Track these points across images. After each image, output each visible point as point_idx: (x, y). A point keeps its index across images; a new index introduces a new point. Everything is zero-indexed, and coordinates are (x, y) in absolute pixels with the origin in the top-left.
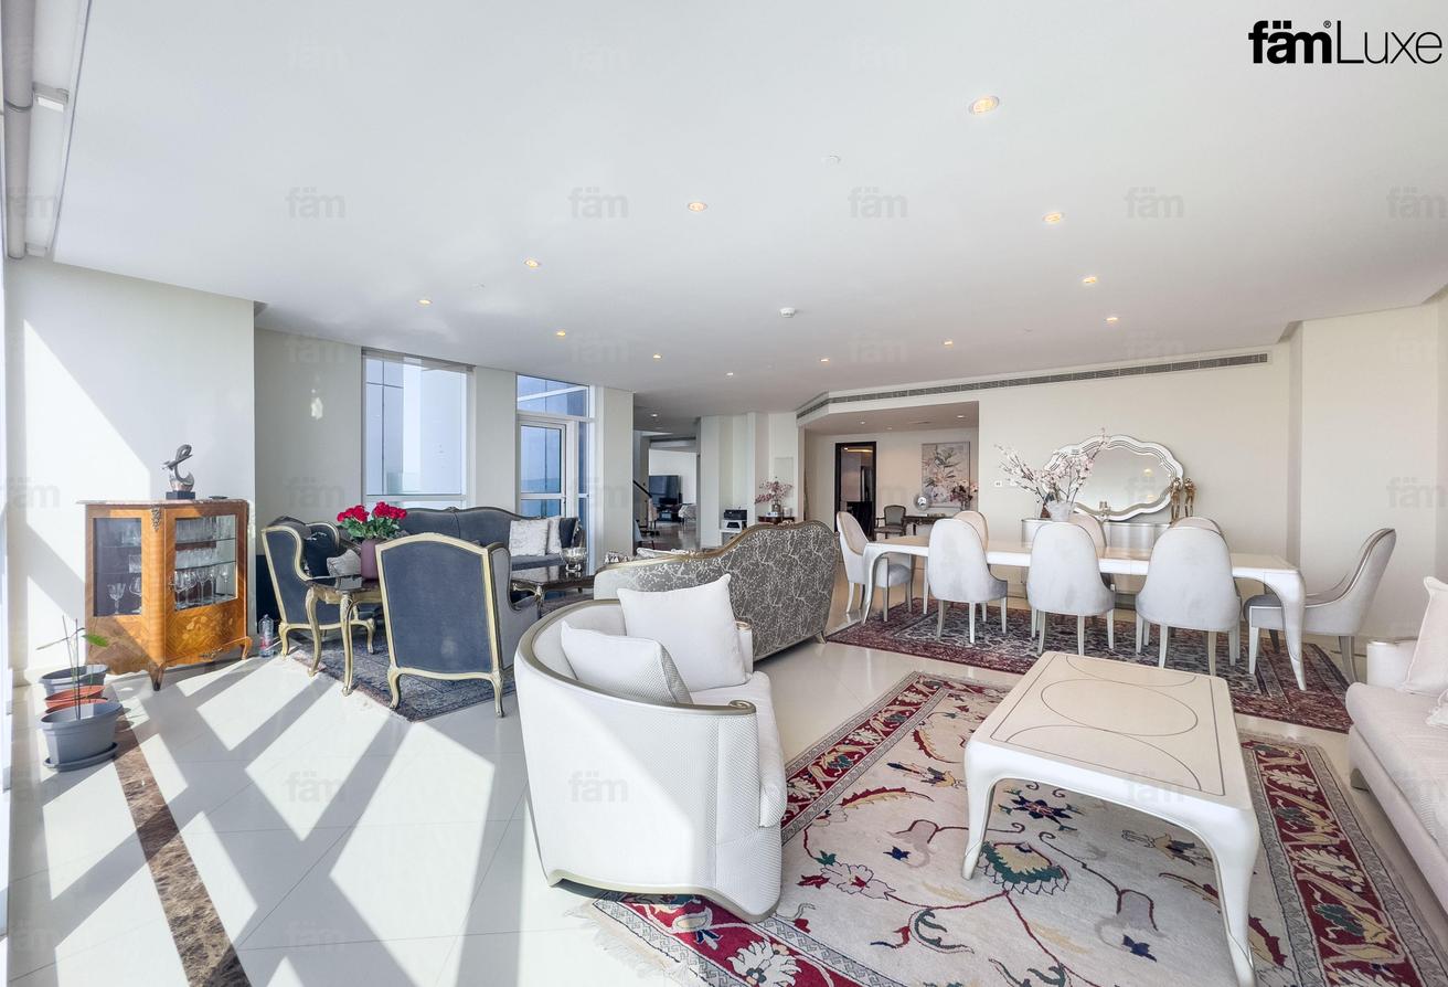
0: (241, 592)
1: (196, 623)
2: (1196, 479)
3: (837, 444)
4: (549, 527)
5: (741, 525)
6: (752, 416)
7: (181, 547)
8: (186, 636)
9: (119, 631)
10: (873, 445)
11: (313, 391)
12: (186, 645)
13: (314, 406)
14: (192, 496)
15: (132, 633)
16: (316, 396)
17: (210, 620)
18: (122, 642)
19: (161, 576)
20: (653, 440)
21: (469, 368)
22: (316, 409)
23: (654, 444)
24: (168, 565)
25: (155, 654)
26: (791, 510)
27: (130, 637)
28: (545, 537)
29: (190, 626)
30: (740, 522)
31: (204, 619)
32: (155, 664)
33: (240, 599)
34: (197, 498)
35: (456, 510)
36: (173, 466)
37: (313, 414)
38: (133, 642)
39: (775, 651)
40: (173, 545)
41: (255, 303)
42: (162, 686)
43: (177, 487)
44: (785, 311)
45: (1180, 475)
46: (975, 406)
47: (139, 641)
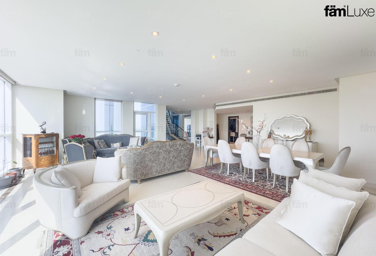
0: (57, 153)
1: (44, 159)
2: (313, 128)
3: (229, 117)
4: (138, 139)
5: (200, 138)
6: (202, 110)
7: (40, 143)
8: (42, 162)
9: (28, 161)
10: (238, 117)
11: (83, 108)
12: (42, 164)
13: (83, 112)
14: (45, 132)
15: (30, 161)
16: (84, 109)
17: (48, 159)
18: (28, 163)
19: (36, 150)
20: (185, 116)
21: (122, 101)
22: (84, 112)
23: (185, 117)
24: (37, 147)
25: (34, 166)
26: (212, 135)
27: (30, 162)
28: (137, 141)
29: (43, 160)
30: (199, 138)
31: (46, 159)
32: (34, 168)
33: (56, 155)
34: (47, 133)
35: (116, 135)
36: (41, 126)
37: (83, 113)
38: (30, 163)
39: (165, 173)
40: (38, 143)
41: (64, 91)
42: (36, 172)
43: (42, 131)
44: (176, 85)
45: (308, 128)
46: (252, 107)
47: (31, 163)
